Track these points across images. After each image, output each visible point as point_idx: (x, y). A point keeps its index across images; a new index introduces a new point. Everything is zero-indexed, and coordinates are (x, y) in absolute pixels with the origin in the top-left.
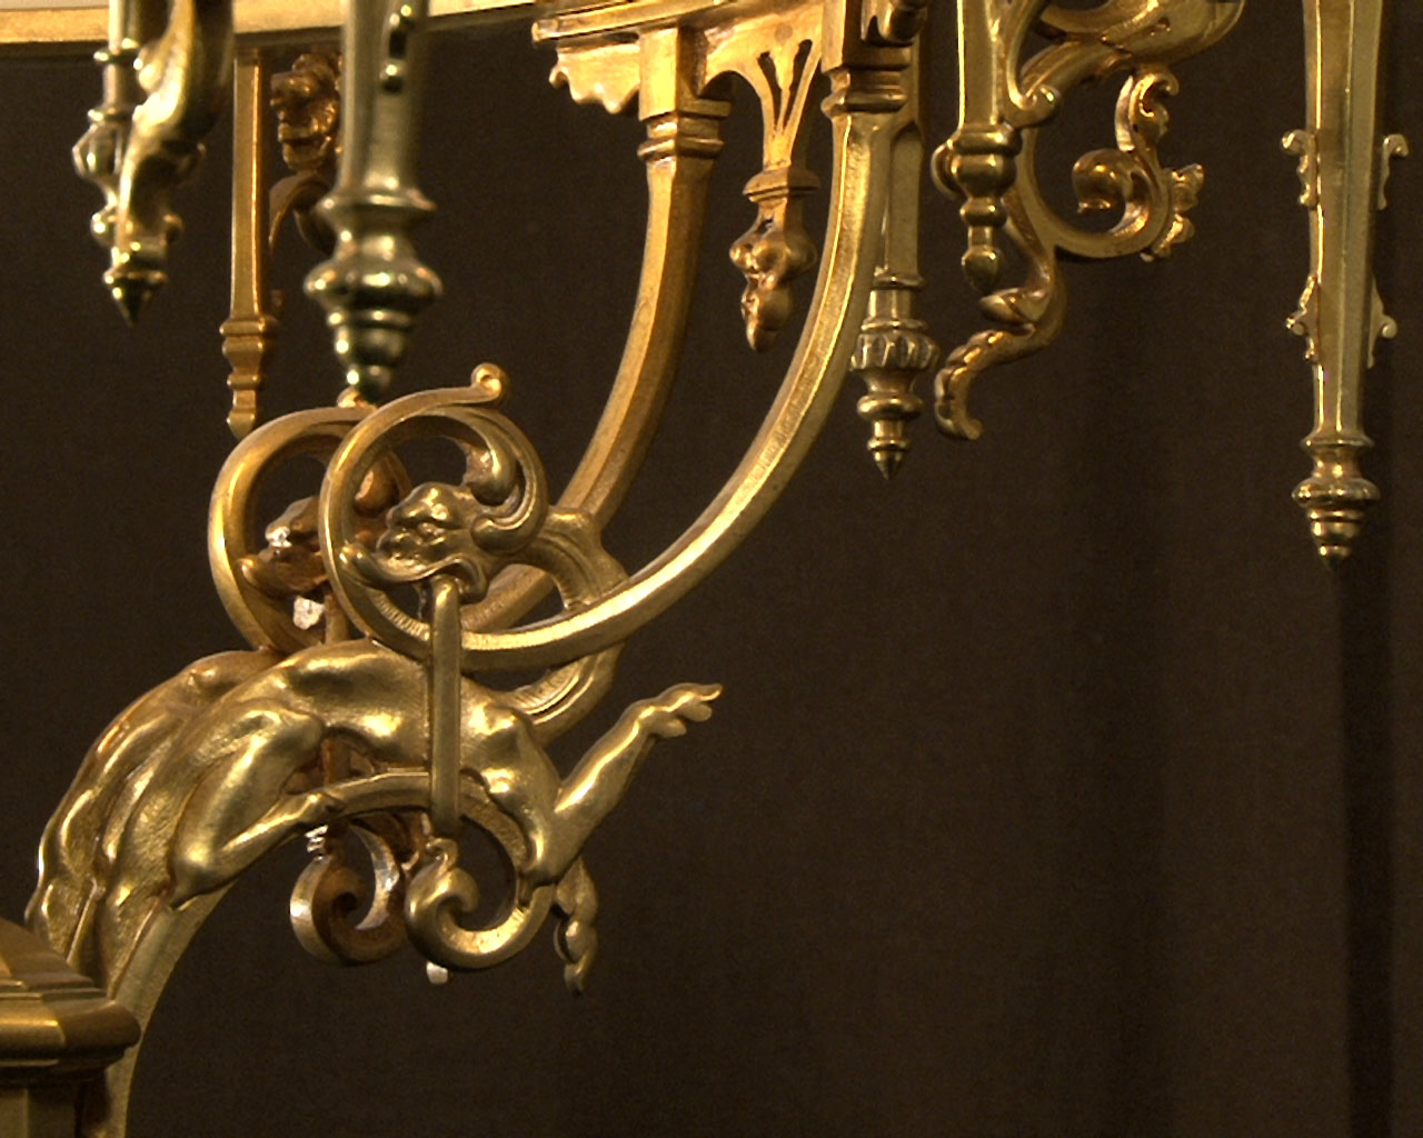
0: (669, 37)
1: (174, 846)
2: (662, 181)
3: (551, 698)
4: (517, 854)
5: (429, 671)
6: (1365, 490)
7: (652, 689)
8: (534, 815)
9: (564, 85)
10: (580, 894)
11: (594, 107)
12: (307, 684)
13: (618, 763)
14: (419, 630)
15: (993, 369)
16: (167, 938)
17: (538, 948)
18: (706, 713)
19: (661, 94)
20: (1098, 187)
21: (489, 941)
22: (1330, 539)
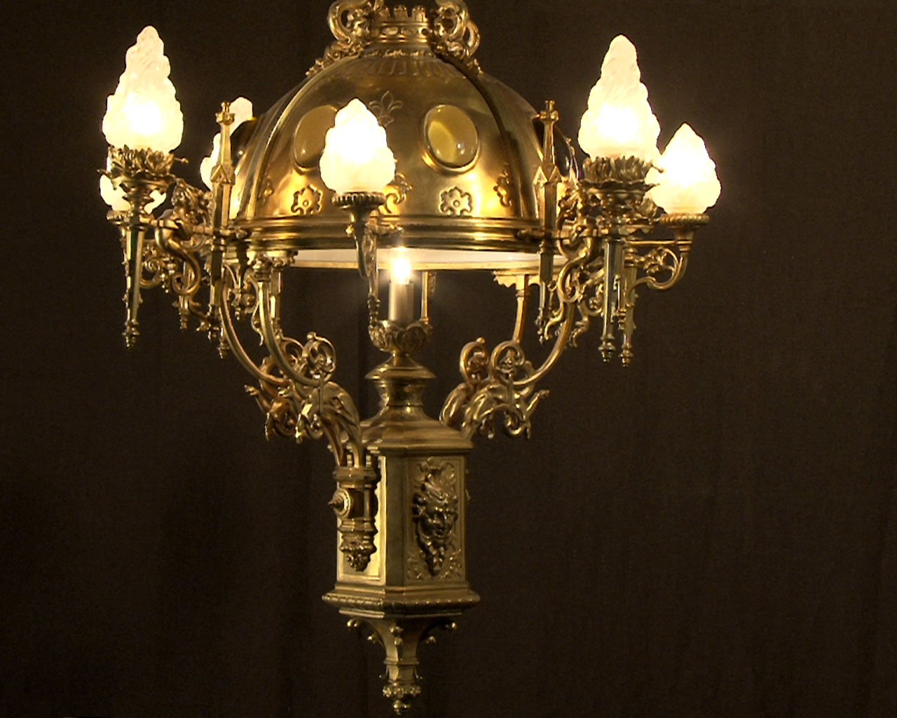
0: (523, 277)
1: (472, 416)
2: (520, 301)
3: (525, 392)
4: (520, 418)
5: (508, 388)
6: (632, 355)
7: (537, 391)
8: (523, 412)
9: (497, 282)
10: (529, 425)
11: (503, 286)
12: (490, 390)
13: (535, 403)
14: (507, 381)
15: (579, 336)
16: (470, 431)
17: (524, 433)
18: (547, 395)
19: (520, 286)
20: (594, 304)
21: (517, 432)
22: (625, 363)
